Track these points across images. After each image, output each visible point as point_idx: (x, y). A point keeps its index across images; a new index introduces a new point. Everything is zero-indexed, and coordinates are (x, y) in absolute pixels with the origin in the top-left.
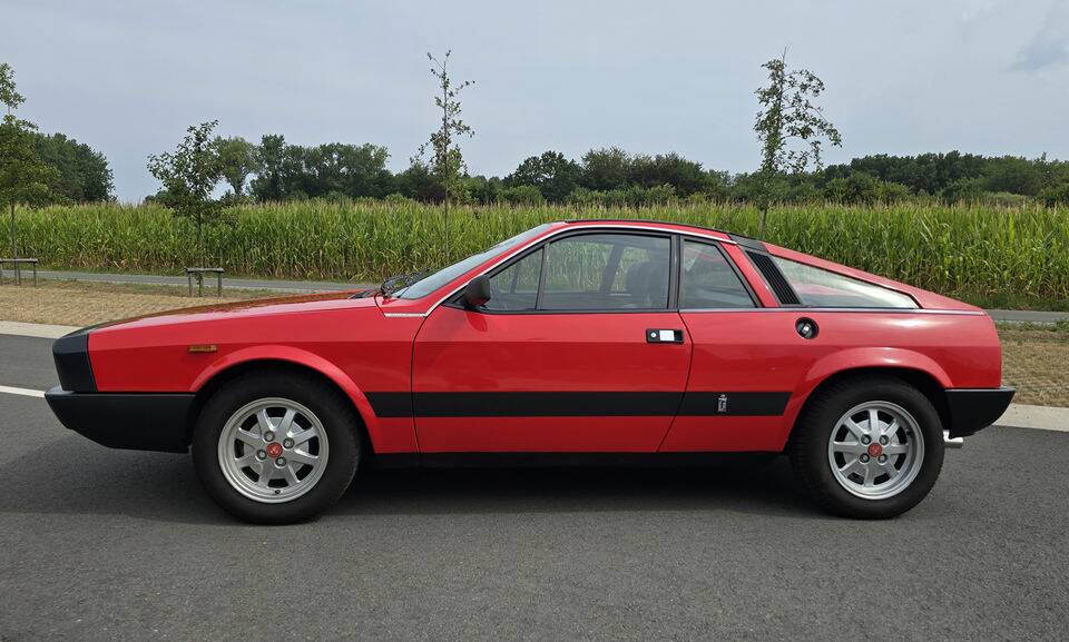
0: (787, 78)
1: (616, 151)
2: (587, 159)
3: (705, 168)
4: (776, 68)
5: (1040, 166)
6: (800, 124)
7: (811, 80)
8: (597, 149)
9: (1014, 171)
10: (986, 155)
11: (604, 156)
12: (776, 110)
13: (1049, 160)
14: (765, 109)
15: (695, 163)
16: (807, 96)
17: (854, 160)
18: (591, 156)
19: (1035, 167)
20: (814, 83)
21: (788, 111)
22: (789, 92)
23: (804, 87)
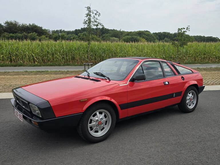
0: (91, 11)
1: (15, 22)
2: (6, 24)
3: (43, 28)
4: (89, 8)
5: (120, 32)
6: (96, 24)
7: (97, 12)
8: (9, 21)
9: (115, 33)
10: (109, 29)
11: (11, 23)
12: (89, 19)
13: (121, 31)
14: (86, 19)
15: (40, 26)
16: (97, 16)
17: (81, 28)
18: (7, 23)
19: (119, 32)
20: (98, 13)
21: (92, 20)
22: (92, 15)
23: (96, 14)
